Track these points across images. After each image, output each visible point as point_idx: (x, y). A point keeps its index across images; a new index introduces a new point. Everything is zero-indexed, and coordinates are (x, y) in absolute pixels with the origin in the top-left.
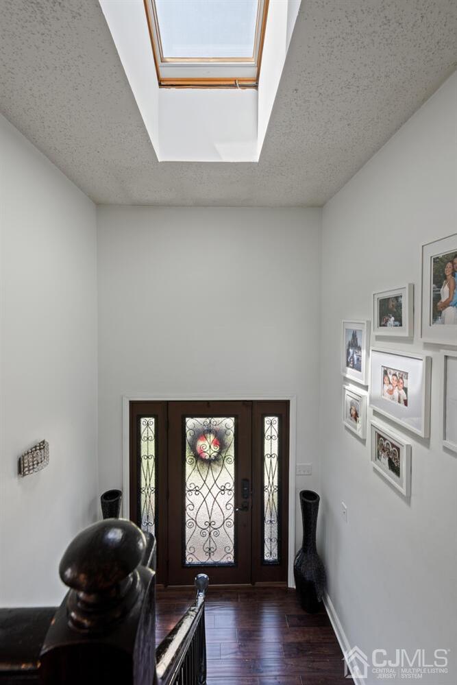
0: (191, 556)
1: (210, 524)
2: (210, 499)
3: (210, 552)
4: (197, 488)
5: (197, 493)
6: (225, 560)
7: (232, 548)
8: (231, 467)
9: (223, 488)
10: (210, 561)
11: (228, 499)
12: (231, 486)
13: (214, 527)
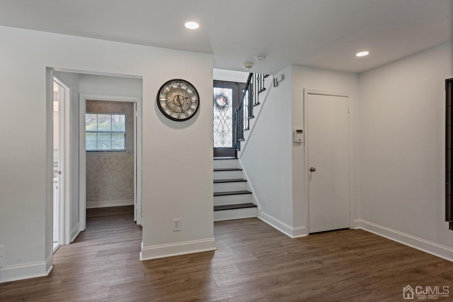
0: (216, 144)
1: (223, 132)
2: (223, 121)
3: (223, 143)
4: (218, 117)
5: (218, 118)
6: (229, 146)
7: (231, 141)
8: (231, 109)
9: (228, 117)
10: (223, 147)
11: (230, 122)
12: (231, 117)
13: (225, 133)
